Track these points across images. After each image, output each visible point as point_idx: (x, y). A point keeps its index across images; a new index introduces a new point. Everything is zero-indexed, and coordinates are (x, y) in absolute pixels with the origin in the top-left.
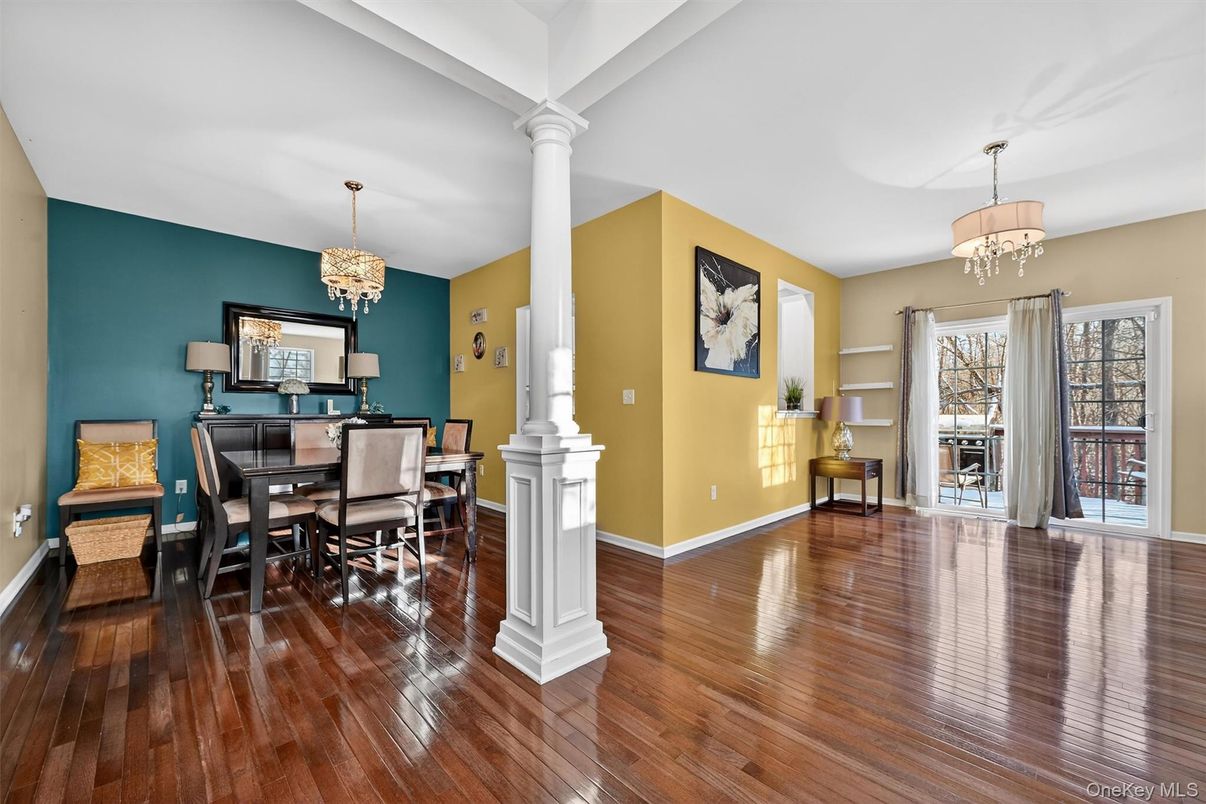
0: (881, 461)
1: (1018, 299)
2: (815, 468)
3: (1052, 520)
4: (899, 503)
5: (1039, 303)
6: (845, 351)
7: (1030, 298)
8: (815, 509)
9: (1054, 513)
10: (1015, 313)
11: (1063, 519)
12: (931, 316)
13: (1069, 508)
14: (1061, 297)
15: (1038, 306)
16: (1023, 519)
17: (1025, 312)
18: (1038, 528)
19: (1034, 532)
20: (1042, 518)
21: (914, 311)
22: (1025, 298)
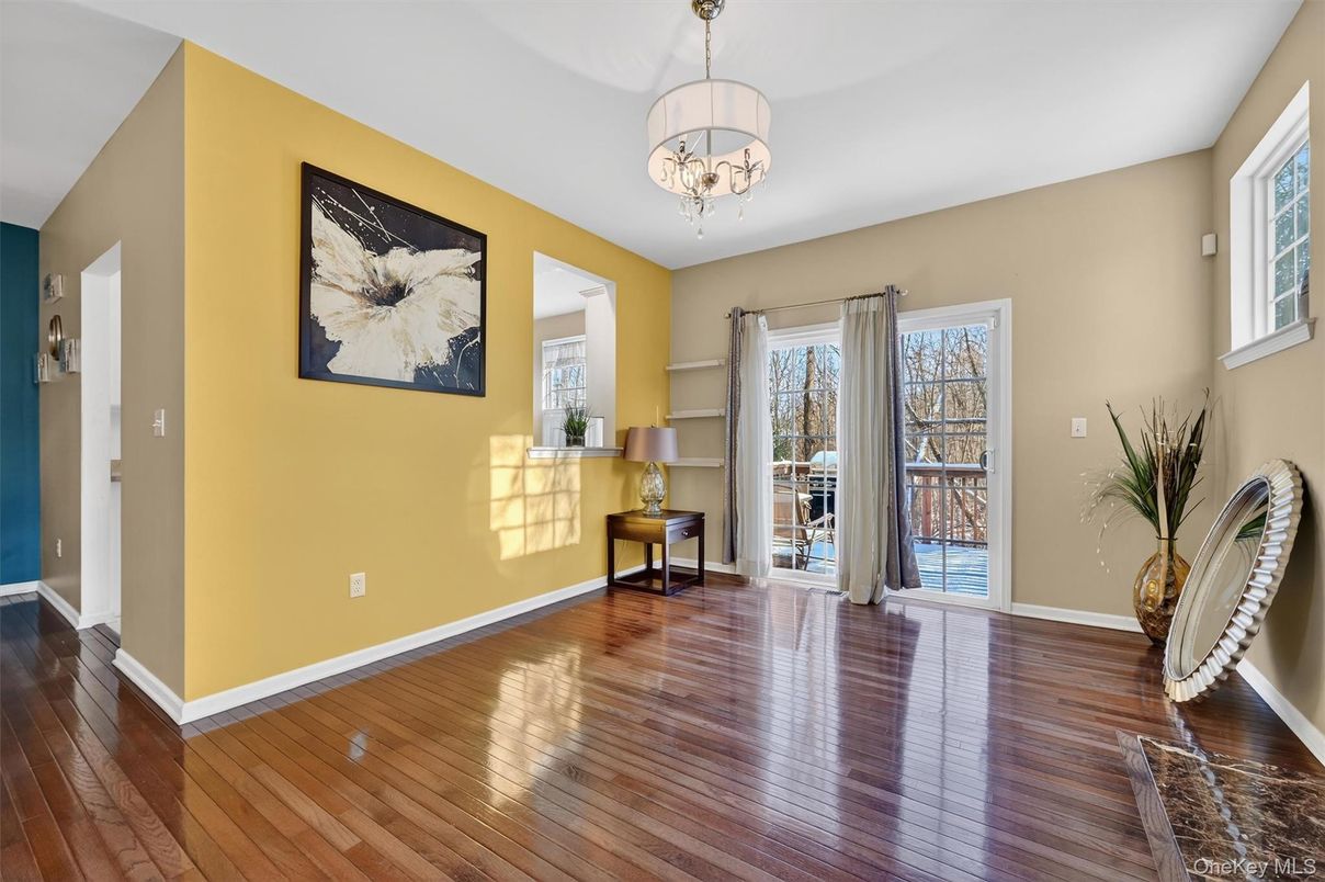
0: (703, 514)
1: (853, 299)
2: (616, 527)
3: (887, 591)
4: (727, 569)
5: (874, 304)
6: (675, 367)
7: (864, 297)
8: (615, 586)
9: (889, 583)
10: (848, 315)
11: (898, 590)
12: (762, 320)
13: (905, 575)
14: (896, 297)
15: (872, 309)
16: (855, 591)
17: (858, 315)
18: (871, 603)
19: (867, 608)
20: (875, 590)
21: (743, 314)
22: (860, 297)
